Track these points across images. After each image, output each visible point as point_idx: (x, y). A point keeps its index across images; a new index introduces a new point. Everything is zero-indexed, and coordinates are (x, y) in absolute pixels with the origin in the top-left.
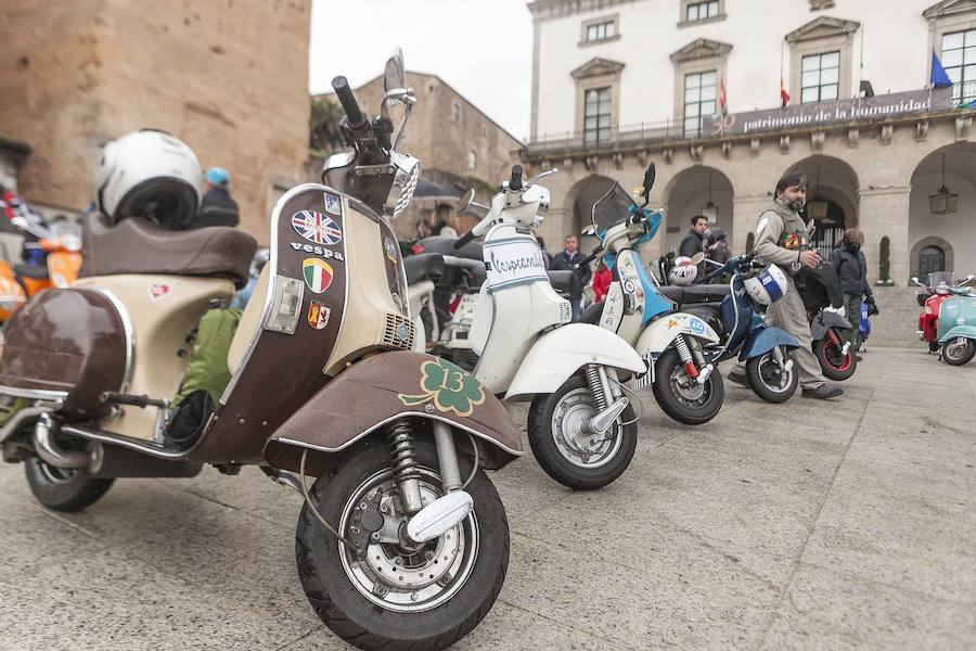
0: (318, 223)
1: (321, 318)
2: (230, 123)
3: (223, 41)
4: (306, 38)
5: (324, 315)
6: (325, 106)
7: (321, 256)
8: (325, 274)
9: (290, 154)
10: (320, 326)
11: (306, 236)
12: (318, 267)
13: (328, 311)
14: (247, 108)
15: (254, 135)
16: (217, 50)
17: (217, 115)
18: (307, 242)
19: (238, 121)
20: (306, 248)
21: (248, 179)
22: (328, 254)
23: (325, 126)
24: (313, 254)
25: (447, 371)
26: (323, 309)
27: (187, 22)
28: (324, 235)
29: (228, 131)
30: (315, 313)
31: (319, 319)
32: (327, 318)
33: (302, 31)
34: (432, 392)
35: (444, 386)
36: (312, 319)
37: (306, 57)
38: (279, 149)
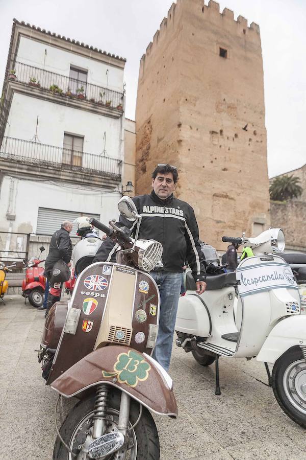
0: (97, 281)
1: (88, 326)
2: (232, 199)
3: (227, 165)
4: (265, 154)
5: (90, 325)
6: (286, 179)
7: (93, 297)
8: (93, 305)
9: (261, 207)
10: (88, 330)
11: (89, 288)
12: (90, 302)
13: (92, 323)
14: (239, 191)
15: (243, 202)
16: (225, 170)
17: (226, 197)
18: (89, 290)
19: (235, 197)
20: (87, 294)
21: (241, 222)
22: (97, 295)
23: (286, 189)
24: (90, 296)
25: (131, 359)
26: (89, 322)
27: (212, 162)
28: (98, 286)
29: (232, 202)
30: (85, 324)
31: (88, 327)
32: (91, 326)
33: (263, 151)
34: (117, 371)
35: (125, 368)
36: (84, 327)
37: (266, 162)
38: (255, 206)
